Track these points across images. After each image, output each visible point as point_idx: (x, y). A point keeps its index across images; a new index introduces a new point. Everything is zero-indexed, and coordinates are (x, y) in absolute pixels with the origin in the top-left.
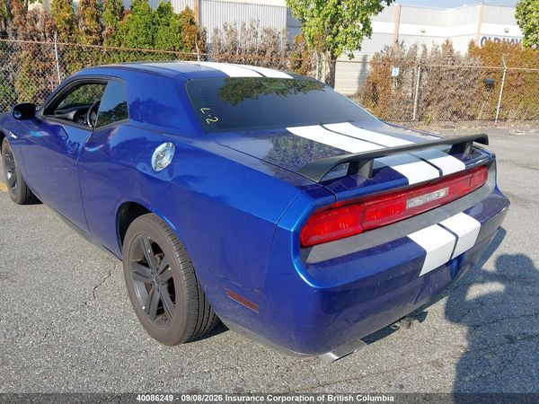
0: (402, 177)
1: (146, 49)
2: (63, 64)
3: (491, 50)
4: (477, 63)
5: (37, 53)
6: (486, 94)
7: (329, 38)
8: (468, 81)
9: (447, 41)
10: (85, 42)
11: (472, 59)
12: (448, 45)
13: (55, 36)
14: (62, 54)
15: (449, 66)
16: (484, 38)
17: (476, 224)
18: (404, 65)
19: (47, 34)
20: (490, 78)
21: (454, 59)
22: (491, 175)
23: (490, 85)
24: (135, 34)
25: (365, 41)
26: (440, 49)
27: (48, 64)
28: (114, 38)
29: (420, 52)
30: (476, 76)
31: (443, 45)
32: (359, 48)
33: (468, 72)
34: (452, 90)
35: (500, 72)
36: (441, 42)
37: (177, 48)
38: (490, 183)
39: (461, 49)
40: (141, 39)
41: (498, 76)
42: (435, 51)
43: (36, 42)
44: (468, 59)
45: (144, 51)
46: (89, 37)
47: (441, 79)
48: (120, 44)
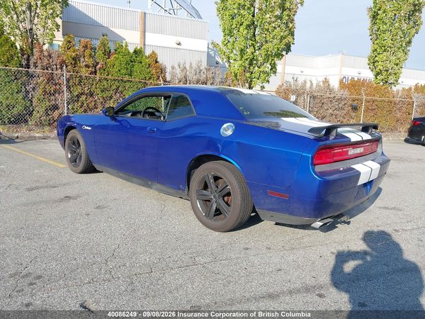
0: (348, 137)
1: (127, 78)
2: (69, 87)
3: (353, 85)
4: (346, 93)
5: (50, 79)
6: (353, 114)
7: (248, 75)
8: (340, 106)
9: (326, 79)
10: (84, 72)
11: (342, 90)
12: (326, 81)
13: (65, 67)
14: (68, 80)
15: (328, 95)
16: (344, 77)
17: (379, 166)
18: (299, 93)
19: (58, 67)
20: (355, 104)
21: (331, 91)
22: (379, 146)
23: (355, 109)
24: (118, 68)
25: (272, 78)
26: (321, 83)
27: (58, 87)
28: (104, 70)
29: (308, 85)
30: (346, 102)
31: (323, 82)
32: (268, 81)
33: (340, 100)
34: (331, 111)
35: (361, 100)
36: (321, 79)
37: (147, 78)
38: (379, 150)
39: (335, 84)
40: (123, 71)
41: (360, 103)
42: (318, 85)
43: (50, 72)
44: (339, 91)
45: (125, 79)
46: (87, 69)
47: (323, 104)
48: (108, 75)
